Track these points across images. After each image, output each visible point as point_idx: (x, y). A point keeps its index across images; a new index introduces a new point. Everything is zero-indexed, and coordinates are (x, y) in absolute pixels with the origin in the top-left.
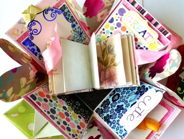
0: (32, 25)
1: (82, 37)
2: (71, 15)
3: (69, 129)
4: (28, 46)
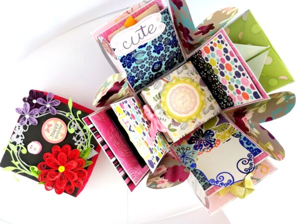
0: (249, 169)
1: (182, 152)
3: (226, 50)
4: (254, 148)
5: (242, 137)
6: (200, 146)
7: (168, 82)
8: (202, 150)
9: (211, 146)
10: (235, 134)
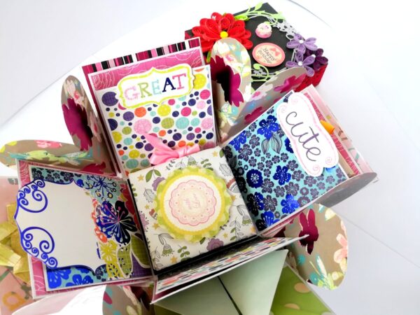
1: (109, 185)
2: (59, 173)
4: (64, 282)
5: (94, 278)
6: (106, 210)
7: (228, 186)
8: (99, 208)
9: (99, 224)
10: (106, 272)
